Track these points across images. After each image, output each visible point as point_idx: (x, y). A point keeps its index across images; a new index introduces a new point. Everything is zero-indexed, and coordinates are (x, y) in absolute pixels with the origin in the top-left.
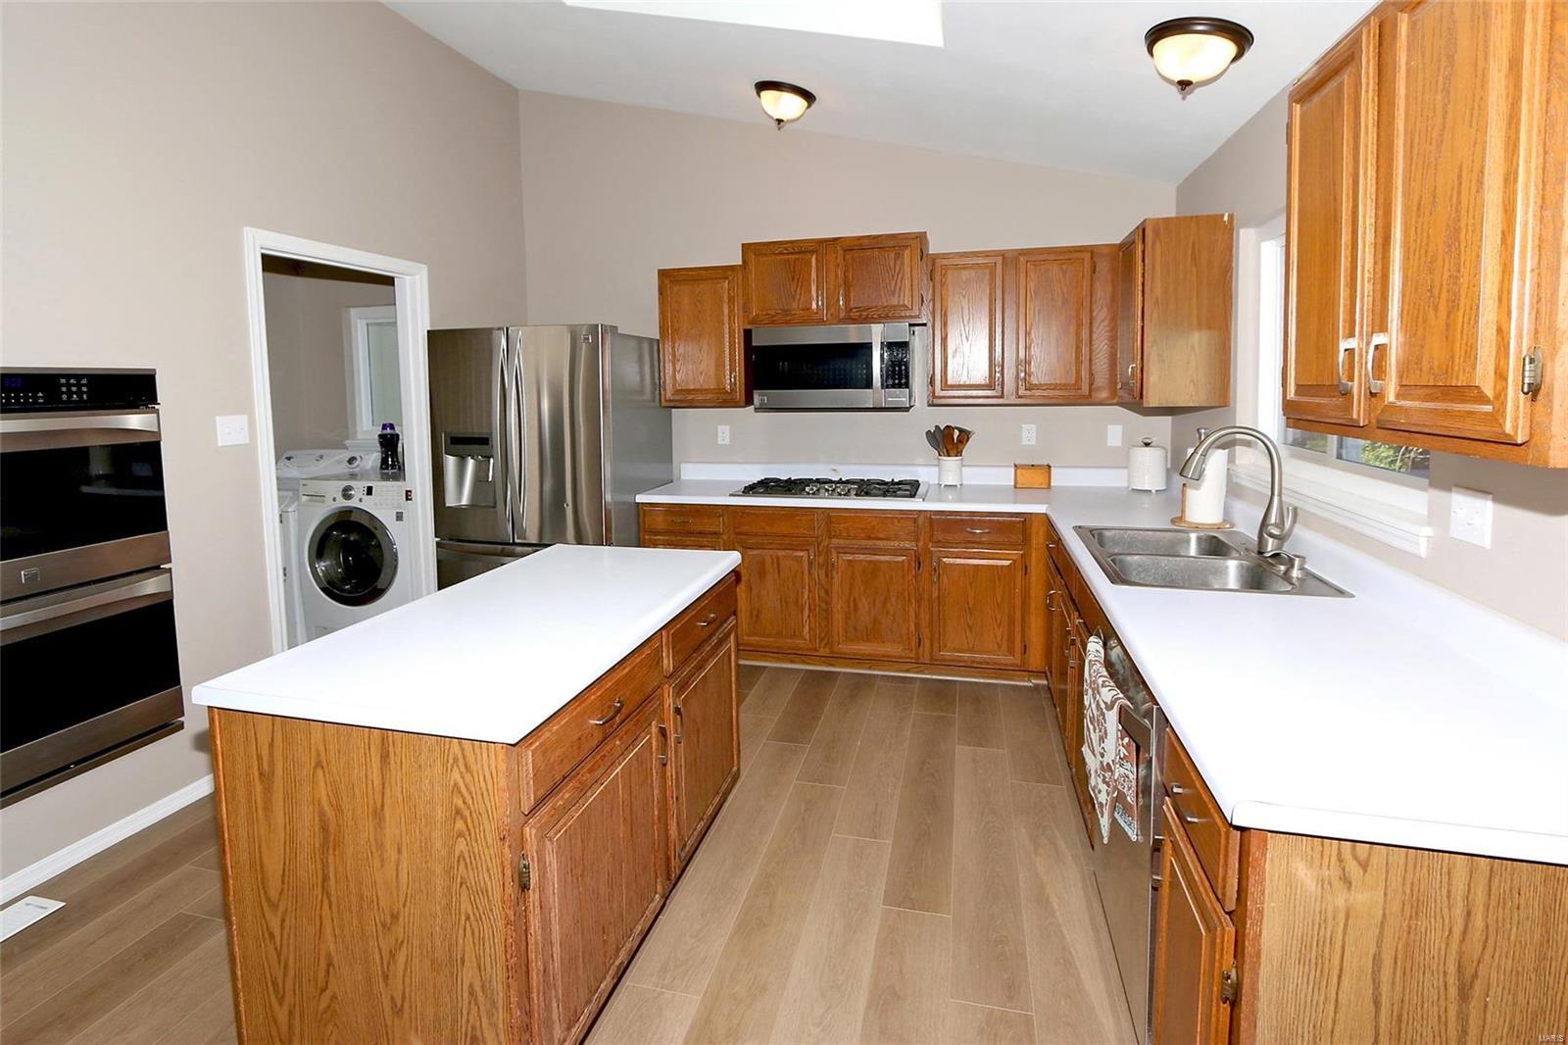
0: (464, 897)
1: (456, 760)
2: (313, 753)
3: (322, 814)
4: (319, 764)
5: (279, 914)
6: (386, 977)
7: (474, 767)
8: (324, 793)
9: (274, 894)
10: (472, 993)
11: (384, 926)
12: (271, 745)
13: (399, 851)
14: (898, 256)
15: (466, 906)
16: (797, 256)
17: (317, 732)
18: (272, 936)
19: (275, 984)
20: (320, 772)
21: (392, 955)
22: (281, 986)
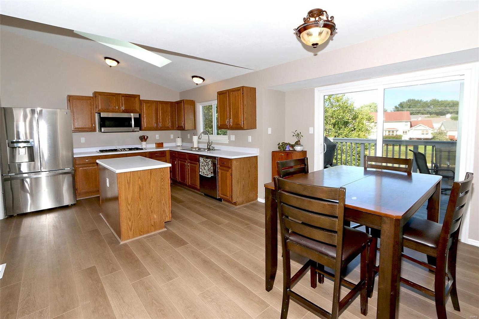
0: (163, 191)
1: (162, 171)
2: (138, 176)
3: (140, 186)
4: (139, 178)
5: (130, 206)
6: (150, 208)
7: (164, 172)
8: (140, 182)
9: (129, 202)
10: (164, 204)
11: (150, 199)
12: (130, 177)
13: (153, 187)
14: (135, 99)
15: (163, 192)
16: (110, 96)
17: (139, 173)
18: (129, 210)
19: (129, 218)
20: (139, 179)
21: (151, 204)
22: (130, 218)
